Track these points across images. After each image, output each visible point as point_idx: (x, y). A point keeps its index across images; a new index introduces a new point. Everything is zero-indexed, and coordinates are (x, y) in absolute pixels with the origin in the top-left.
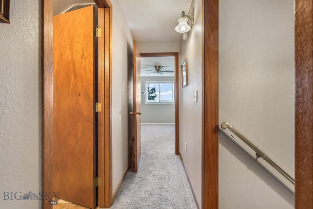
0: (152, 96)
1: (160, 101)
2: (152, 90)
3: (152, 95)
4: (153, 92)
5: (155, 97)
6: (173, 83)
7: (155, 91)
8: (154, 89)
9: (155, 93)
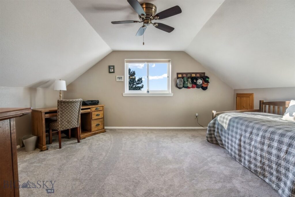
0: (138, 87)
1: (148, 92)
2: (138, 80)
3: (139, 85)
4: (140, 82)
5: (142, 87)
6: (169, 62)
7: (142, 82)
8: (141, 79)
9: (142, 84)
